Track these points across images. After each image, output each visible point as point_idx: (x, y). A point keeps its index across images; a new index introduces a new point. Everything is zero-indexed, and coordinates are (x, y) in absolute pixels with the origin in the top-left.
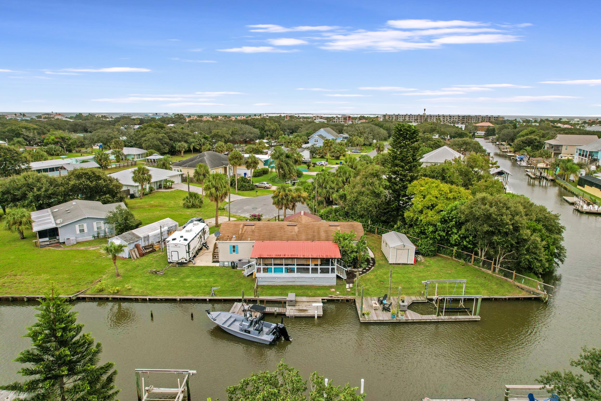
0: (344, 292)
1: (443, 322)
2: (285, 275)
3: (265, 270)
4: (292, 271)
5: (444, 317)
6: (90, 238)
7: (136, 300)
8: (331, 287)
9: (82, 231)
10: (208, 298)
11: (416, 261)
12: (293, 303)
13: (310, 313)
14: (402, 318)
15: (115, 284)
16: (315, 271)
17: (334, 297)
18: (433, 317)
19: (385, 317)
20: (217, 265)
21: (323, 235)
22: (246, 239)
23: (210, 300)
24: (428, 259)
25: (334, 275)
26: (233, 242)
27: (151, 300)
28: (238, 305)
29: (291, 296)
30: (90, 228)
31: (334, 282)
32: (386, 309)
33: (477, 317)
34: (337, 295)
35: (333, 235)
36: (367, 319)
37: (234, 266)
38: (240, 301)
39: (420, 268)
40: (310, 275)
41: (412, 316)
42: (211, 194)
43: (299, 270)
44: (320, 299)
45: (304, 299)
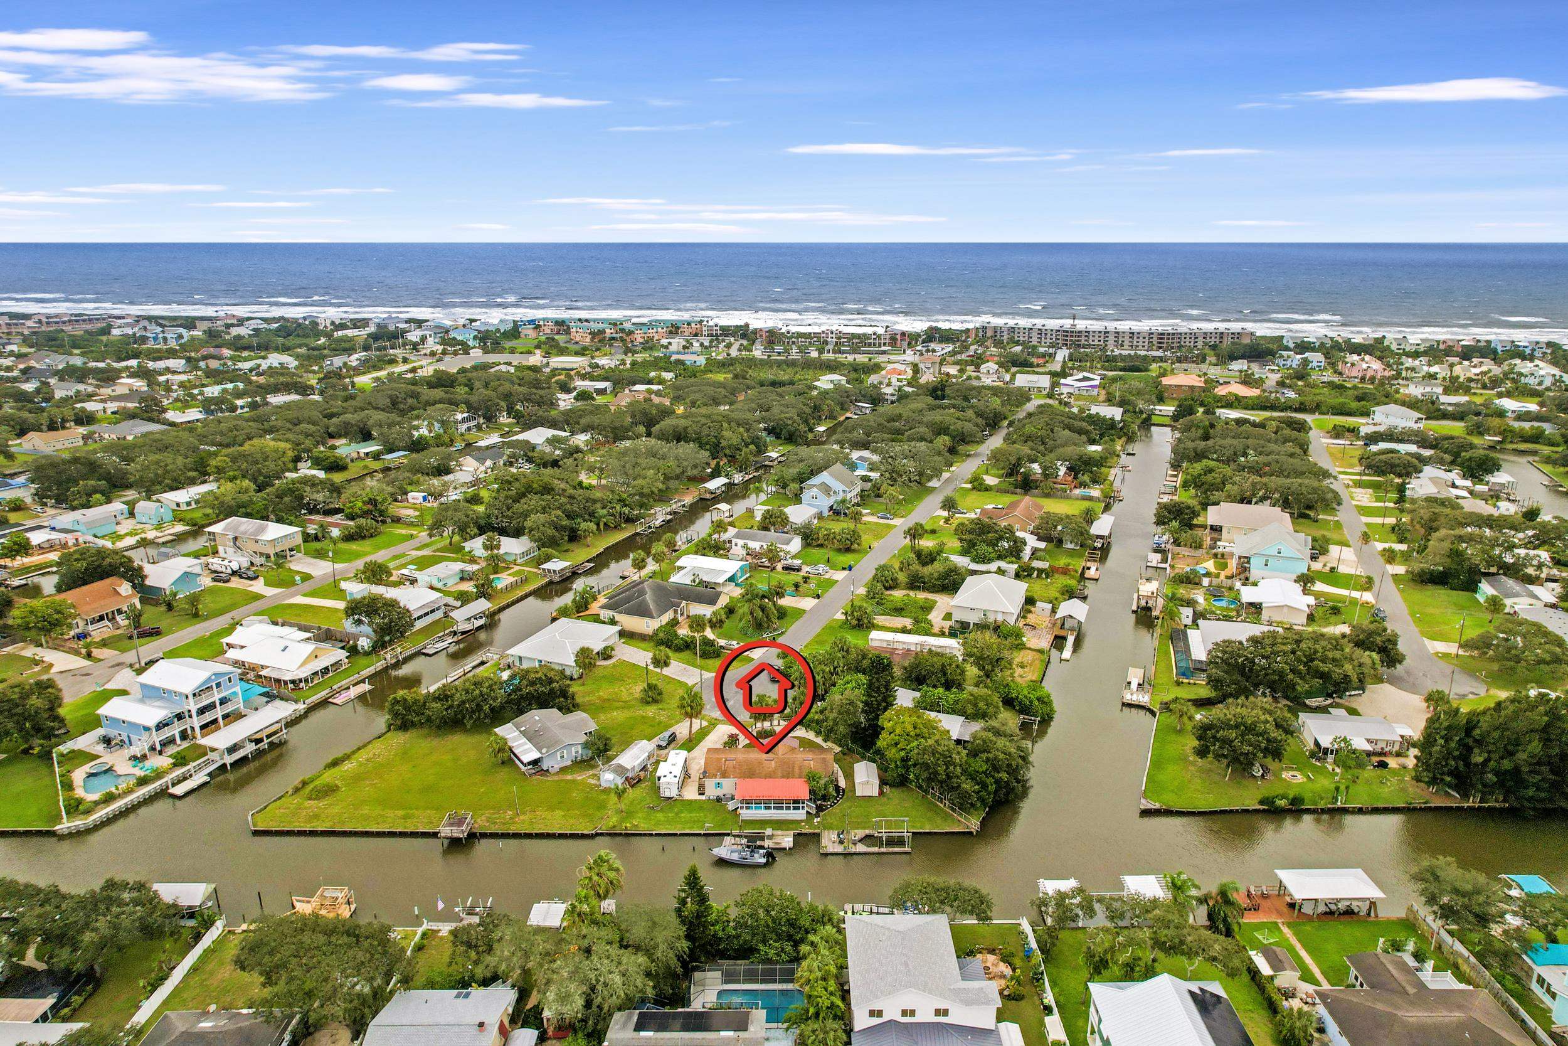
0: (812, 826)
1: (883, 853)
2: (763, 811)
3: (747, 808)
4: (770, 808)
5: (883, 850)
6: (569, 763)
7: (645, 835)
8: (802, 821)
9: (562, 757)
10: (702, 832)
11: (881, 793)
12: (770, 837)
13: (783, 845)
14: (853, 849)
15: (622, 821)
16: (788, 808)
17: (804, 831)
18: (876, 849)
19: (839, 849)
20: (703, 797)
21: (797, 771)
22: (728, 777)
23: (705, 835)
24: (893, 790)
25: (804, 812)
26: (718, 780)
27: (657, 835)
28: (727, 839)
29: (769, 832)
30: (569, 753)
31: (804, 817)
32: (841, 842)
33: (909, 850)
34: (806, 830)
35: (805, 771)
36: (825, 851)
37: (719, 800)
38: (728, 835)
39: (884, 800)
40: (784, 811)
41: (861, 848)
42: (686, 713)
43: (775, 808)
44: (792, 832)
45: (779, 832)
